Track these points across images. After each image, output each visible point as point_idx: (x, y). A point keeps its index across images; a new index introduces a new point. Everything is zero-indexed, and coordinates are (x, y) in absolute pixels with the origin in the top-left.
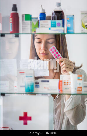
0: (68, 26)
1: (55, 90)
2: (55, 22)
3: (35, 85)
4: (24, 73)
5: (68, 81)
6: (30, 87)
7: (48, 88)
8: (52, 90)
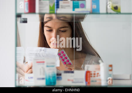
0: (93, 8)
1: (81, 82)
2: (78, 3)
3: (56, 76)
4: (44, 62)
5: (95, 72)
6: (51, 79)
7: (72, 80)
8: (77, 82)
